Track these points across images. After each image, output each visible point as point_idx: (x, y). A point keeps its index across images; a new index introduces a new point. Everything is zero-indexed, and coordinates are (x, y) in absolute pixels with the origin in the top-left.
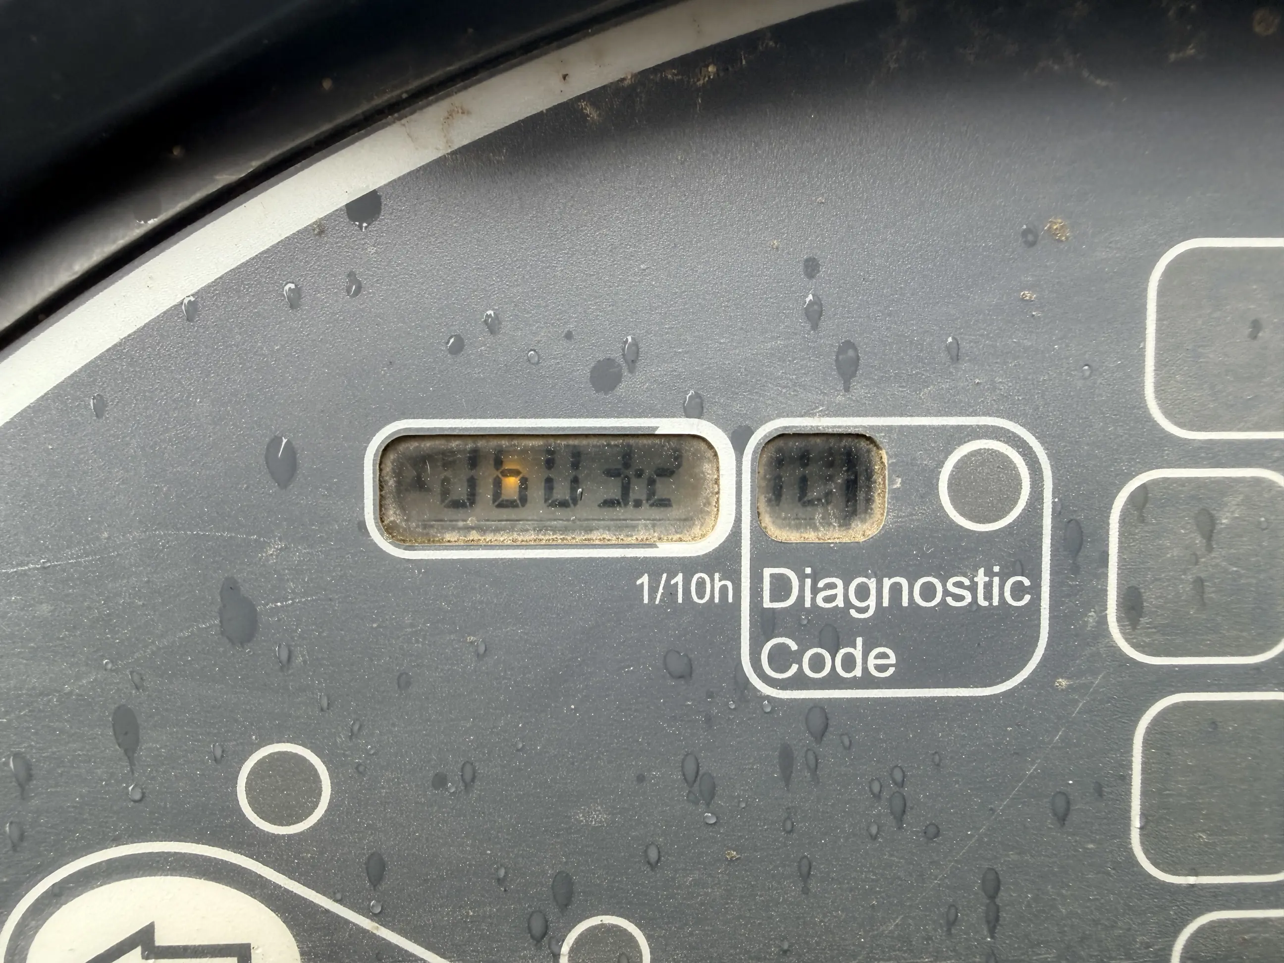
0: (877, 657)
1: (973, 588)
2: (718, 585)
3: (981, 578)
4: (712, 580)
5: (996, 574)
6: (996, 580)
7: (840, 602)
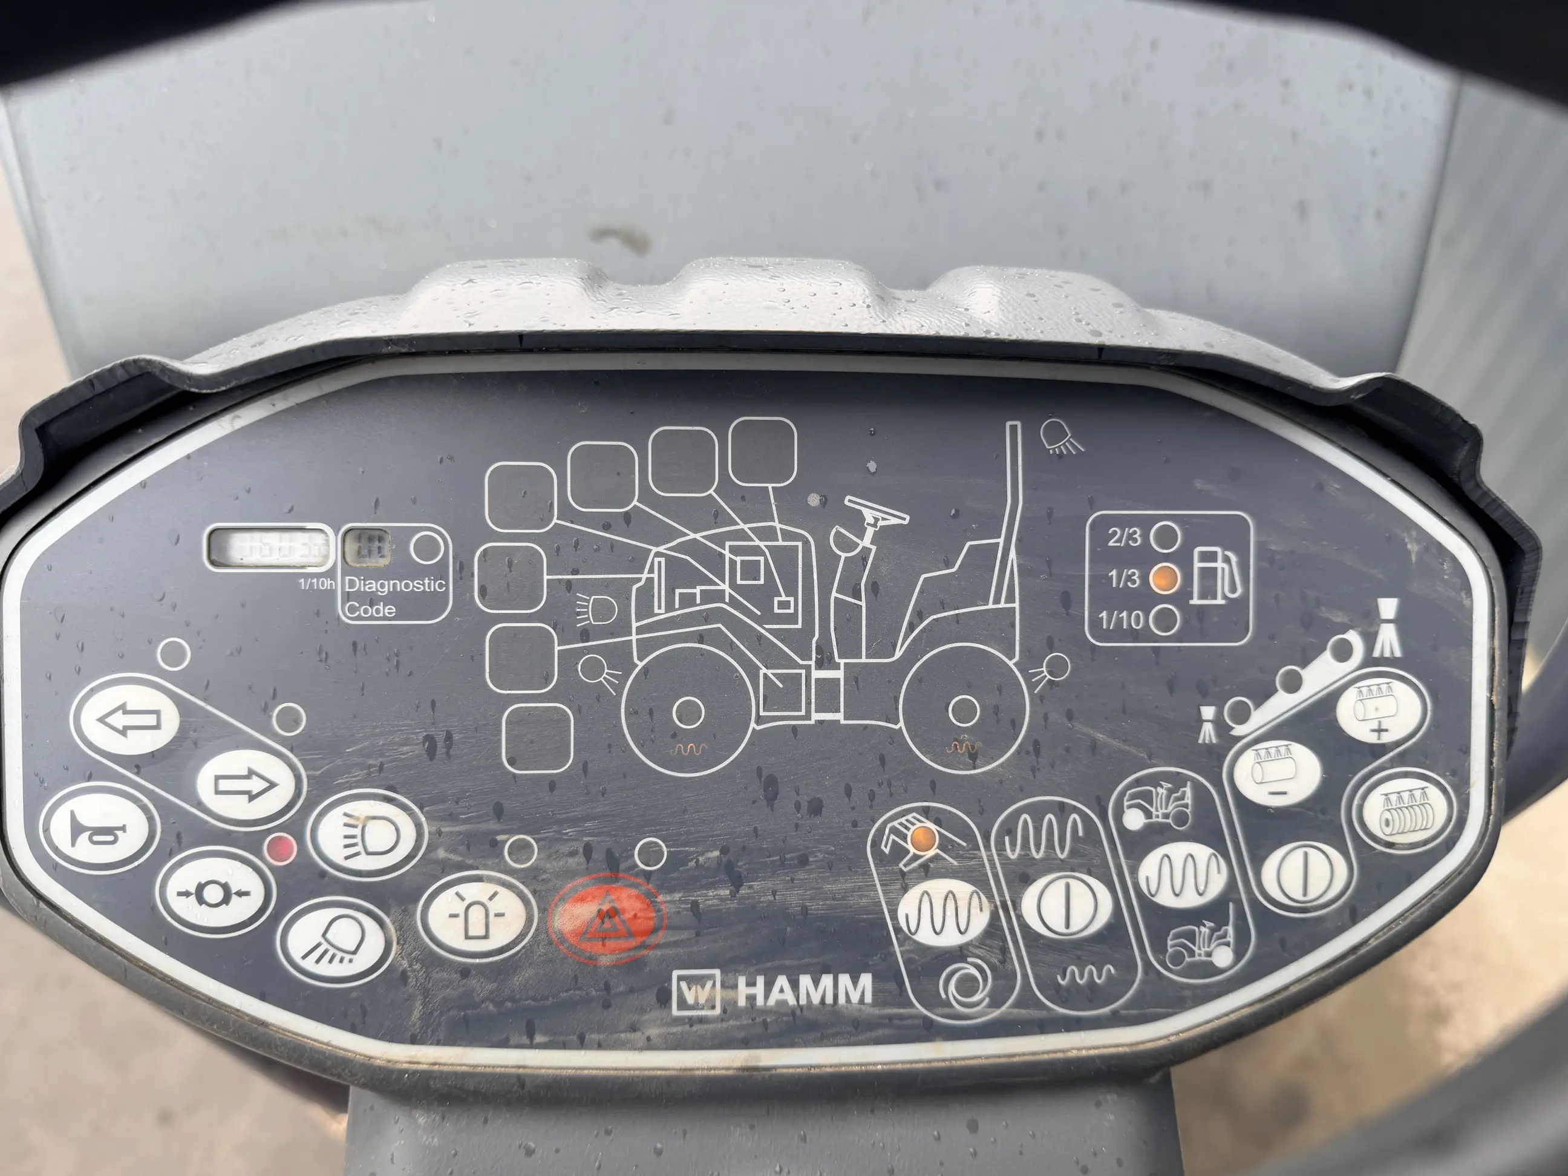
0: (389, 609)
1: (423, 585)
2: (329, 582)
3: (427, 581)
4: (327, 581)
5: (432, 580)
6: (432, 582)
7: (374, 589)
